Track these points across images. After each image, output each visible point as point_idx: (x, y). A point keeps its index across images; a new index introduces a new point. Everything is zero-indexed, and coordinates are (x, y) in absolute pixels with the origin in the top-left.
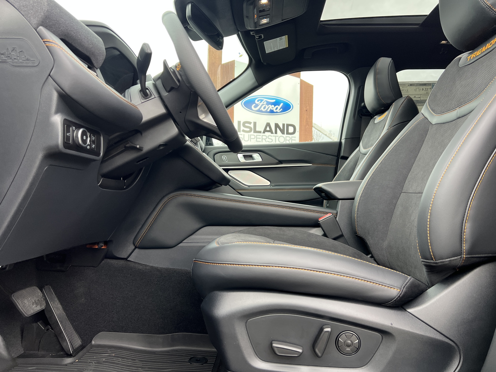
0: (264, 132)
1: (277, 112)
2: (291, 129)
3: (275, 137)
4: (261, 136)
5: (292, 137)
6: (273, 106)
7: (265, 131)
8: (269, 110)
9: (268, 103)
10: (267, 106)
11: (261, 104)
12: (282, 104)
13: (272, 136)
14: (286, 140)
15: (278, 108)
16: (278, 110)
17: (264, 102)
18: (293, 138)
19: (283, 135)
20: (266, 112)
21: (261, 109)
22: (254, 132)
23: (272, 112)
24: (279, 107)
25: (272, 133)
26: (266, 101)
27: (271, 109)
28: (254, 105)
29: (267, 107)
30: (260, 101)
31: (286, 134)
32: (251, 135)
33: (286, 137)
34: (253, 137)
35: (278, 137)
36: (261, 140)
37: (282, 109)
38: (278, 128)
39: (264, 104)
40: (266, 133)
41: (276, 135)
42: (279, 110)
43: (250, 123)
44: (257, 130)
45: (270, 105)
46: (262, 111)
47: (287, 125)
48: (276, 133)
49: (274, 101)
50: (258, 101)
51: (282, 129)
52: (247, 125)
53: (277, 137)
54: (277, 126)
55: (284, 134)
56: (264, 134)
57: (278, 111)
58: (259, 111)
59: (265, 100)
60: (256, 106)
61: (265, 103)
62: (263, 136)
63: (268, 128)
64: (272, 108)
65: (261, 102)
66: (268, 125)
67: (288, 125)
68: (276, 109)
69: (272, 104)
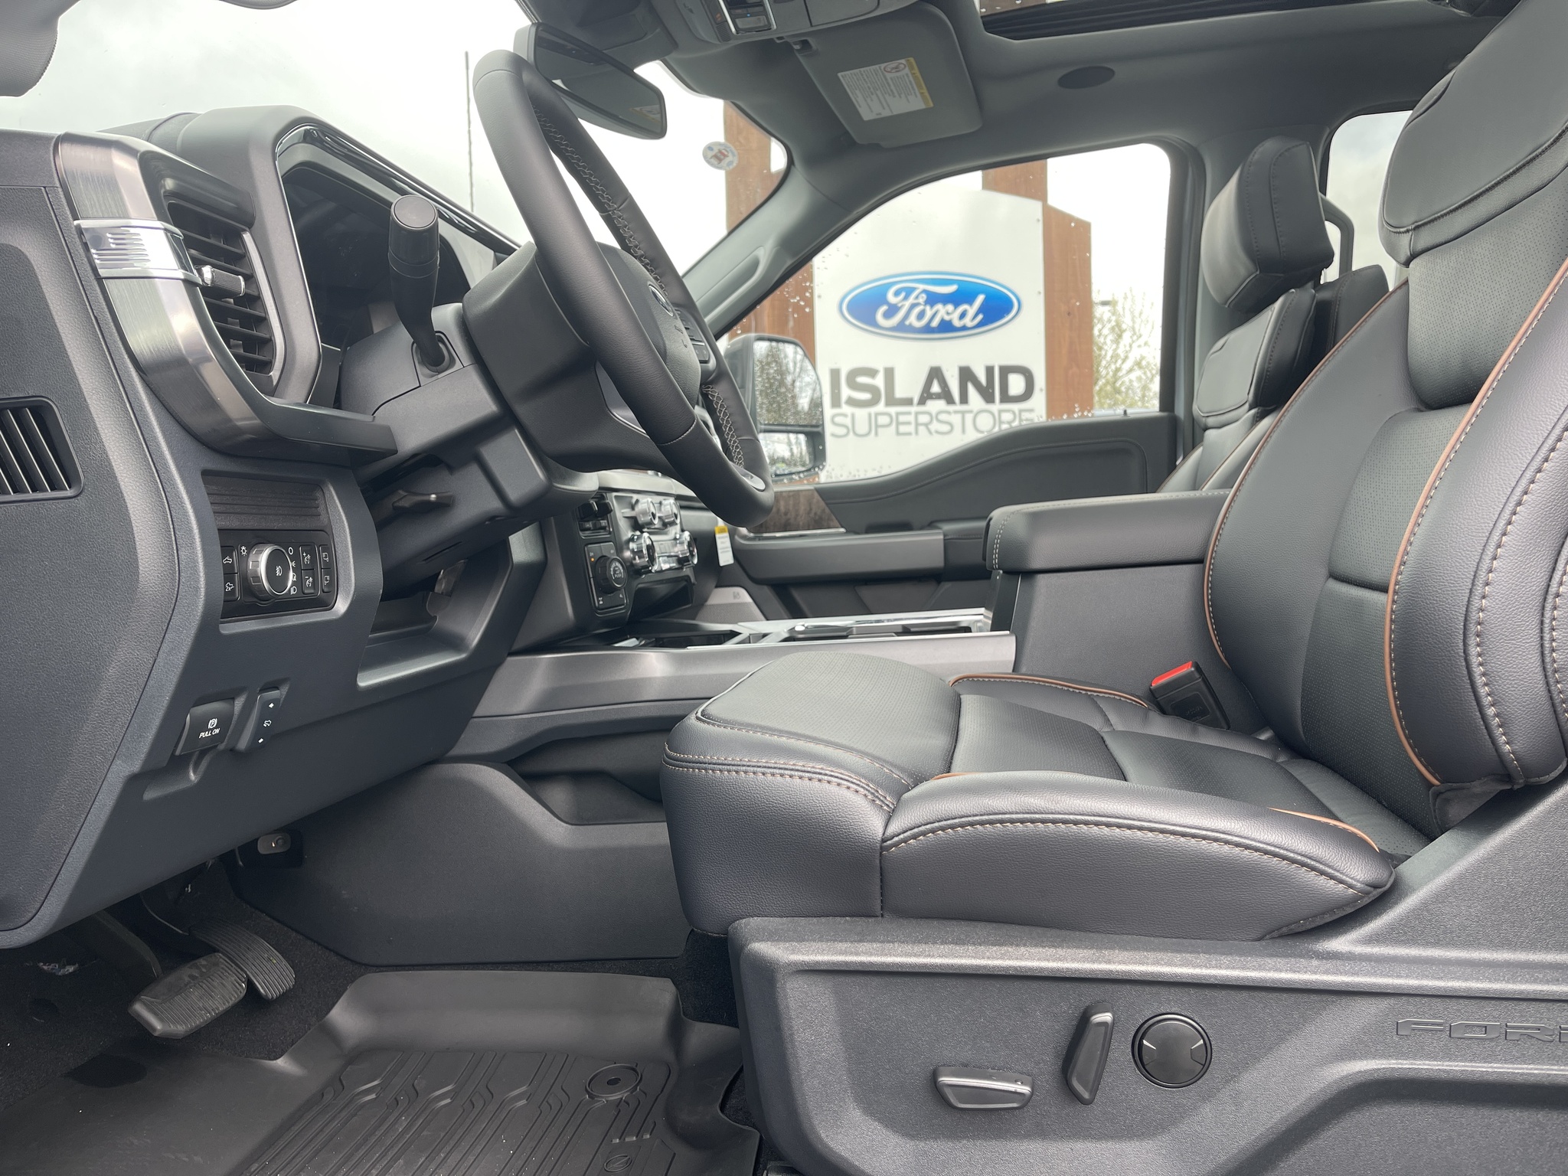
0: (922, 401)
1: (964, 328)
2: (1017, 384)
3: (959, 416)
4: (913, 416)
5: (1021, 411)
6: (950, 307)
7: (926, 396)
8: (935, 323)
10: (928, 308)
11: (907, 304)
13: (948, 413)
14: (1001, 421)
15: (968, 313)
16: (968, 321)
18: (1025, 415)
19: (990, 407)
20: (927, 329)
21: (907, 323)
22: (888, 404)
23: (946, 327)
24: (972, 310)
25: (950, 400)
26: (925, 291)
27: (943, 319)
28: (884, 308)
29: (929, 313)
32: (877, 415)
33: (1000, 412)
34: (883, 420)
35: (972, 414)
37: (980, 317)
38: (970, 384)
40: (929, 402)
41: (964, 407)
42: (973, 319)
43: (872, 373)
44: (899, 393)
45: (939, 306)
46: (912, 329)
47: (1001, 368)
48: (964, 399)
49: (953, 288)
50: (897, 294)
52: (862, 380)
54: (966, 374)
55: (994, 402)
57: (970, 324)
58: (902, 328)
59: (922, 287)
60: (892, 310)
61: (922, 299)
64: (948, 313)
65: (906, 298)
67: (1006, 371)
68: (963, 316)
69: (945, 299)
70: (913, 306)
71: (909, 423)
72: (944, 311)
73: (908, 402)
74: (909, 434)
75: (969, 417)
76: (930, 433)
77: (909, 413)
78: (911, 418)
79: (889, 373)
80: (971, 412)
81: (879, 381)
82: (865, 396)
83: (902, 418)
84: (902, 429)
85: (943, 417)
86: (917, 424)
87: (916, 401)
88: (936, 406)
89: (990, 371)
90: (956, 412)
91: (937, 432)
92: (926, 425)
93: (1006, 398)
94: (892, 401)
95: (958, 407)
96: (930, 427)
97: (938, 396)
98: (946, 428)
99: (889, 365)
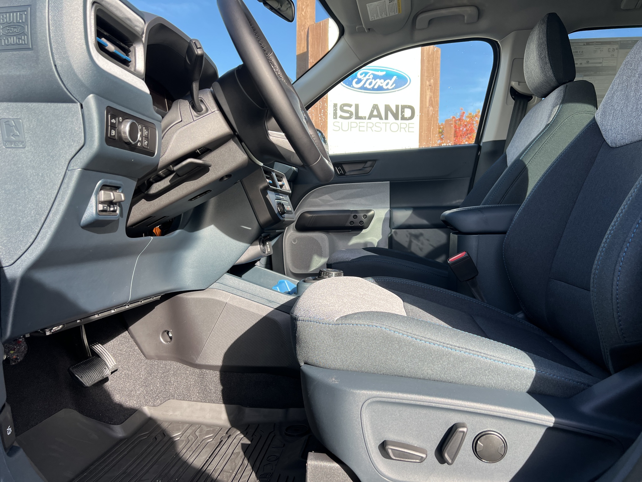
0: (369, 118)
1: (388, 89)
2: (408, 113)
3: (385, 124)
4: (366, 124)
5: (409, 124)
6: (382, 81)
7: (371, 116)
8: (376, 87)
9: (375, 77)
10: (373, 80)
11: (365, 79)
12: (395, 77)
13: (380, 123)
14: (401, 128)
15: (389, 83)
17: (369, 76)
18: (410, 126)
19: (397, 121)
20: (373, 89)
21: (365, 86)
22: (356, 119)
23: (380, 89)
24: (391, 82)
25: (381, 118)
26: (373, 74)
27: (379, 85)
28: (356, 80)
29: (374, 82)
30: (364, 74)
31: (401, 119)
32: (351, 123)
33: (401, 123)
34: (354, 125)
35: (390, 124)
36: (365, 129)
37: (394, 85)
38: (389, 112)
39: (370, 79)
40: (372, 118)
41: (386, 121)
42: (391, 86)
43: (350, 106)
44: (360, 115)
45: (378, 80)
46: (366, 89)
47: (401, 105)
48: (386, 118)
49: (384, 73)
50: (361, 74)
51: (395, 112)
52: (345, 108)
53: (387, 124)
54: (388, 108)
55: (398, 119)
56: (369, 121)
57: (390, 88)
58: (363, 88)
59: (371, 72)
60: (359, 81)
61: (371, 77)
62: (368, 124)
63: (375, 113)
64: (381, 83)
65: (365, 76)
66: (375, 107)
67: (404, 107)
68: (387, 84)
69: (380, 78)
70: (367, 80)
71: (364, 127)
72: (380, 82)
73: (365, 118)
74: (364, 131)
75: (388, 125)
76: (373, 131)
77: (364, 123)
78: (365, 125)
79: (357, 106)
80: (389, 123)
81: (353, 109)
82: (348, 115)
83: (361, 125)
84: (361, 129)
85: (377, 125)
86: (367, 127)
87: (367, 118)
88: (375, 120)
89: (397, 107)
90: (383, 123)
91: (375, 131)
92: (371, 128)
93: (403, 118)
94: (358, 117)
95: (384, 121)
96: (372, 128)
97: (375, 116)
98: (379, 129)
99: (357, 103)
